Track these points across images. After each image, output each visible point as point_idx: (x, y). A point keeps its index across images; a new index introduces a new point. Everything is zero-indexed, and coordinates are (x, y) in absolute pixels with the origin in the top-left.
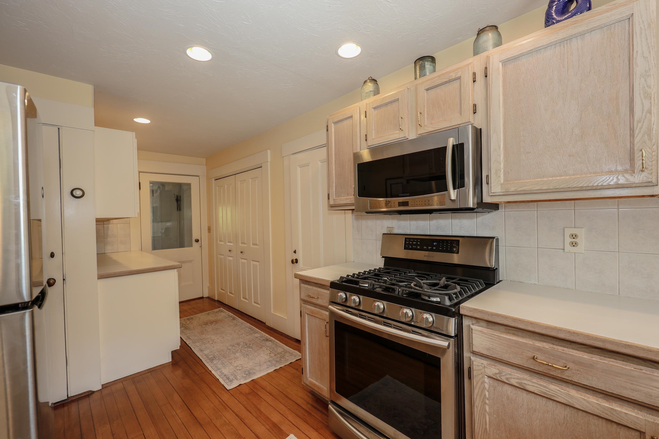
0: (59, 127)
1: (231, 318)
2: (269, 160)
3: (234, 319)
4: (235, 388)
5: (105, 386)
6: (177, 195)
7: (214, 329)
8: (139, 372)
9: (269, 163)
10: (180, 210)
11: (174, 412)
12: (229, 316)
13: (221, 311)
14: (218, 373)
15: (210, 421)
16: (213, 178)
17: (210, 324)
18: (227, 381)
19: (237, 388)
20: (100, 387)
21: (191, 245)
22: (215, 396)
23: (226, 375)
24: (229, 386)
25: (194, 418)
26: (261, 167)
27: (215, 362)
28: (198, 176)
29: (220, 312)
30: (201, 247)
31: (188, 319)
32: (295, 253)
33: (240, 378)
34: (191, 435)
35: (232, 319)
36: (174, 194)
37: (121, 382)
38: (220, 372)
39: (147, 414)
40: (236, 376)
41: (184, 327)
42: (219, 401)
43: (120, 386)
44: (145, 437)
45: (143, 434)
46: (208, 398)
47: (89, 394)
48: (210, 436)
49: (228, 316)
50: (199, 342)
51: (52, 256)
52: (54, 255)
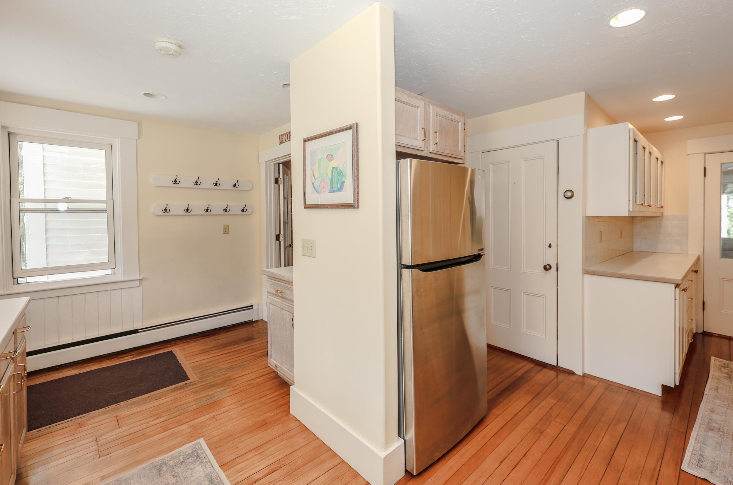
0: (558, 140)
4: (694, 477)
5: (585, 376)
8: (620, 384)
11: (604, 434)
14: (696, 446)
15: (621, 471)
18: (695, 462)
19: (698, 479)
20: (581, 374)
22: (658, 459)
23: (704, 457)
24: (688, 468)
25: (612, 453)
27: (711, 434)
33: (718, 475)
34: (590, 461)
37: (598, 381)
38: (701, 447)
39: (585, 416)
40: (717, 469)
41: (728, 374)
42: (655, 468)
43: (595, 383)
44: (564, 429)
45: (565, 426)
46: (648, 454)
47: (571, 373)
48: (603, 479)
50: (724, 401)
51: (550, 246)
52: (551, 246)
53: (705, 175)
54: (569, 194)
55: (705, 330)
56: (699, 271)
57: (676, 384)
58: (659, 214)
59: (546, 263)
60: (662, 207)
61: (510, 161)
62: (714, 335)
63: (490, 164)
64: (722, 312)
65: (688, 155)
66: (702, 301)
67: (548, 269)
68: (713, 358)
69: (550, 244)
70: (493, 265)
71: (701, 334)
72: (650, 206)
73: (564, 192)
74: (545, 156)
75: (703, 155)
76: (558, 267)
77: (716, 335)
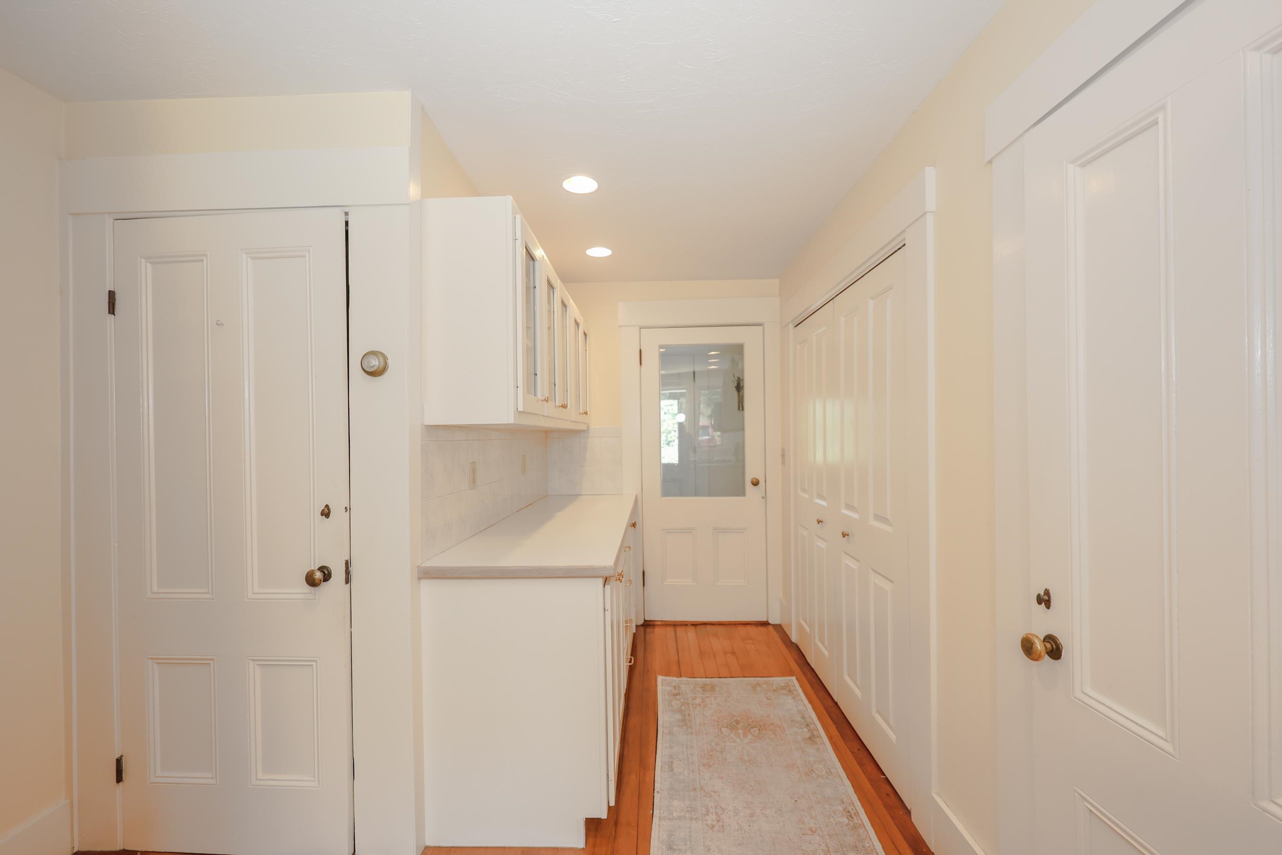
0: (347, 210)
1: (806, 730)
2: (931, 203)
3: (812, 739)
6: (738, 376)
7: (746, 758)
9: (930, 218)
10: (743, 409)
12: (803, 718)
13: (790, 691)
16: (790, 324)
17: (740, 731)
21: (742, 492)
26: (904, 245)
28: (761, 325)
29: (785, 692)
30: (764, 497)
31: (704, 687)
32: (1048, 606)
35: (808, 735)
36: (734, 375)
41: (682, 712)
49: (799, 718)
50: (685, 797)
51: (326, 513)
52: (329, 512)
53: (641, 364)
54: (375, 363)
55: (646, 619)
56: (637, 524)
57: (610, 805)
58: (583, 427)
59: (317, 564)
60: (586, 413)
61: (206, 255)
62: (657, 623)
63: (143, 260)
64: (665, 583)
65: (620, 326)
66: (642, 571)
67: (317, 581)
68: (660, 678)
69: (327, 506)
70: (155, 589)
71: (642, 625)
72: (564, 406)
73: (363, 356)
74: (309, 252)
75: (638, 328)
76: (350, 569)
77: (659, 623)
